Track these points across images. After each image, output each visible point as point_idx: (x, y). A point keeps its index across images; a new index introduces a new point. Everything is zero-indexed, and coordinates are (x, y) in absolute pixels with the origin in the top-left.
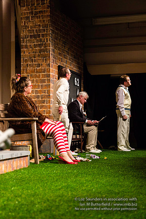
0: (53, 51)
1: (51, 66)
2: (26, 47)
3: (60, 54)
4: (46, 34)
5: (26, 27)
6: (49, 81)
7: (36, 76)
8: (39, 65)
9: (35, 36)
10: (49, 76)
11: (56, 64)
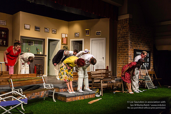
0: (131, 43)
1: (129, 50)
2: (120, 42)
3: (135, 44)
4: (127, 36)
5: (120, 33)
6: (128, 56)
7: (123, 54)
8: (124, 50)
9: (123, 37)
10: (128, 54)
11: (132, 48)
